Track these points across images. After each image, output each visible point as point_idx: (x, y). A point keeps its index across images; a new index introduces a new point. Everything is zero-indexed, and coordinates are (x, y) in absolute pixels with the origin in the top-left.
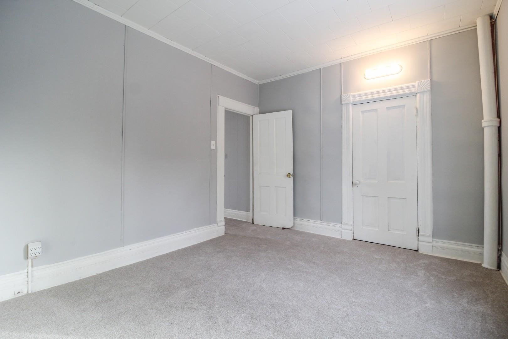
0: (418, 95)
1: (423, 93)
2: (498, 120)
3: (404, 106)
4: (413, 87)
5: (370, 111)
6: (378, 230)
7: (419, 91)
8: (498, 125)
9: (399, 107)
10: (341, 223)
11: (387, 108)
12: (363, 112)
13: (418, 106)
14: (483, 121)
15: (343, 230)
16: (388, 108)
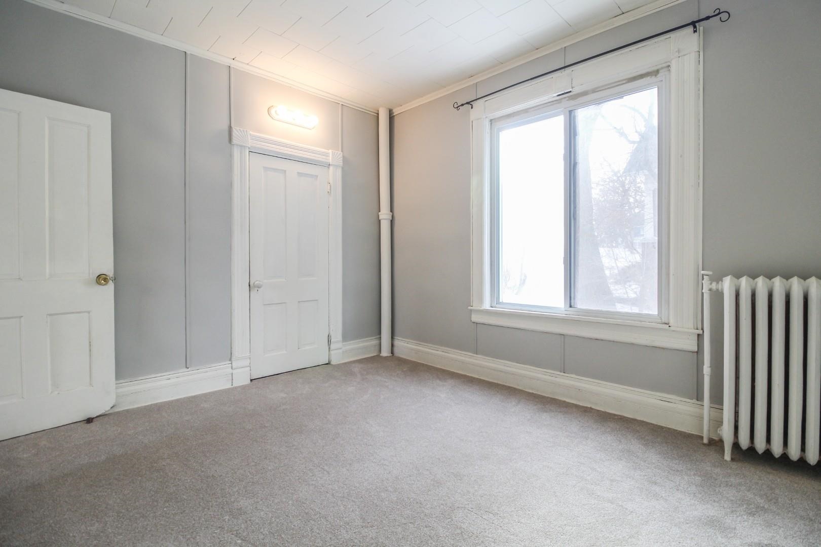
0: (331, 168)
1: (336, 166)
2: (391, 213)
3: (317, 176)
4: (327, 155)
5: (275, 170)
6: (285, 352)
7: (333, 163)
8: (391, 219)
9: (311, 176)
10: (230, 360)
11: (298, 173)
12: (266, 169)
13: (331, 182)
14: (380, 213)
15: (234, 372)
16: (300, 174)
